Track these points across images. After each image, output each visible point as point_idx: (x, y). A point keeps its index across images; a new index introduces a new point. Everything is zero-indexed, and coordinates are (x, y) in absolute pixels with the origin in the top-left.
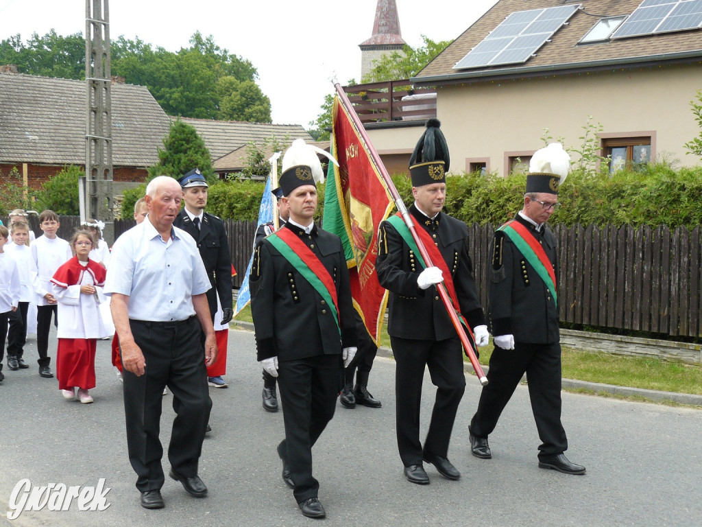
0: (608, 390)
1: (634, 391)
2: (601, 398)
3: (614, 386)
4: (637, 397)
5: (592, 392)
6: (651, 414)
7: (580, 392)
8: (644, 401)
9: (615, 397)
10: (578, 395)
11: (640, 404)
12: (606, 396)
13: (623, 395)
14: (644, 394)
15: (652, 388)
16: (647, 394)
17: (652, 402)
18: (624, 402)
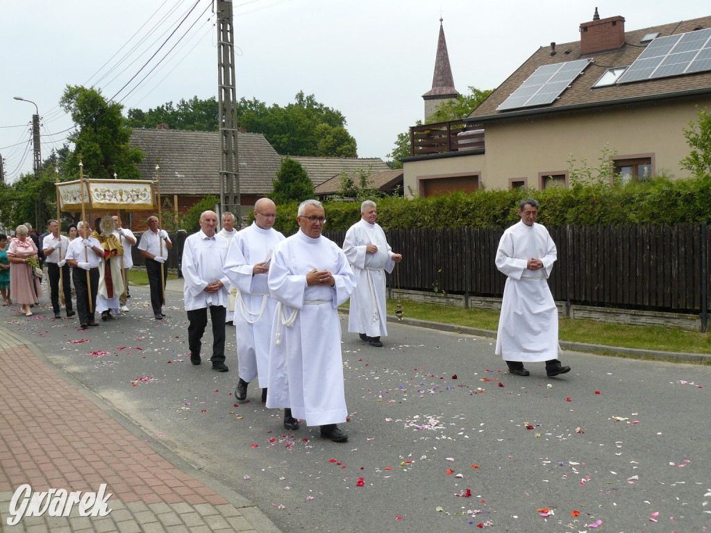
0: (626, 352)
1: (646, 352)
2: (621, 359)
3: (630, 349)
4: (648, 356)
5: (614, 353)
6: (659, 369)
7: (604, 354)
8: (654, 359)
9: (632, 357)
10: (602, 357)
11: (650, 362)
12: (624, 357)
13: (637, 356)
14: (653, 354)
15: (660, 350)
16: (656, 354)
17: (660, 360)
18: (638, 361)
